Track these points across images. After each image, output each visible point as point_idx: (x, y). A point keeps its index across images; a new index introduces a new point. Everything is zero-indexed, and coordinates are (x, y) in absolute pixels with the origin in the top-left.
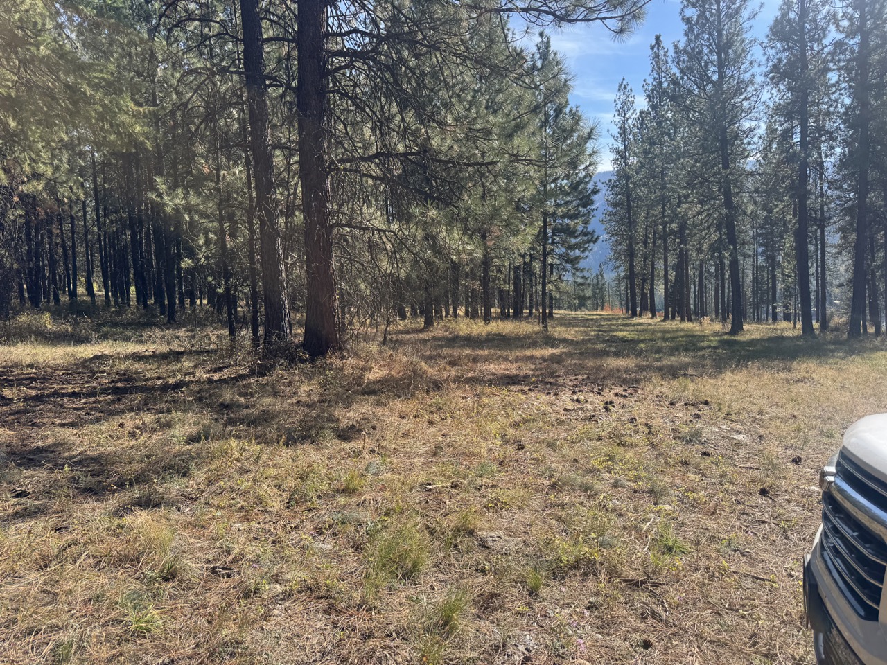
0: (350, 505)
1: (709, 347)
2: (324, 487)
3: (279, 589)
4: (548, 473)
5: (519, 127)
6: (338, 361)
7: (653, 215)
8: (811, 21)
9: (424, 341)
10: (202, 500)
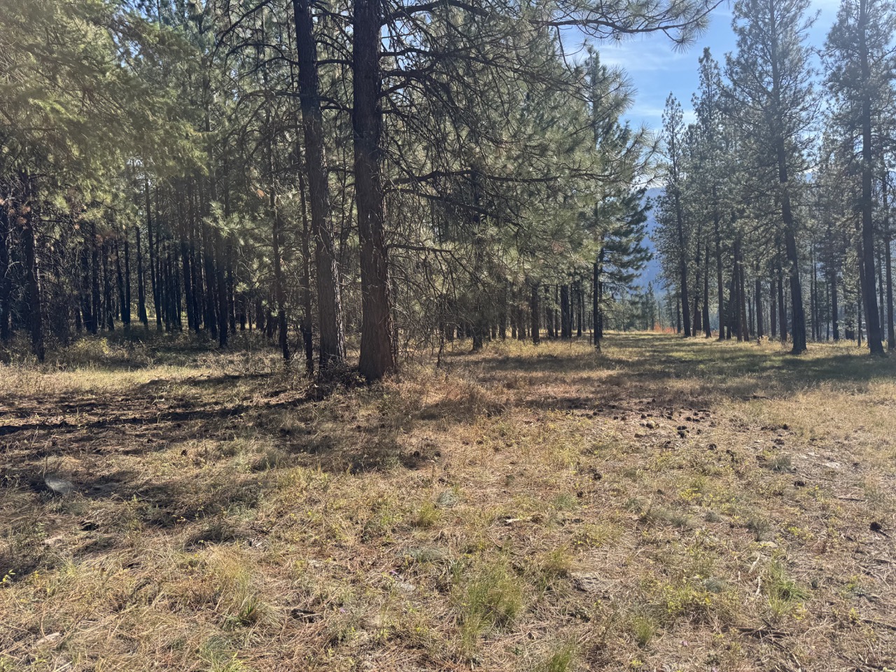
0: (427, 540)
1: (772, 367)
2: (398, 520)
3: (366, 636)
4: (633, 506)
5: (577, 143)
6: (394, 385)
7: (706, 231)
8: (872, 27)
9: (476, 363)
10: (273, 534)
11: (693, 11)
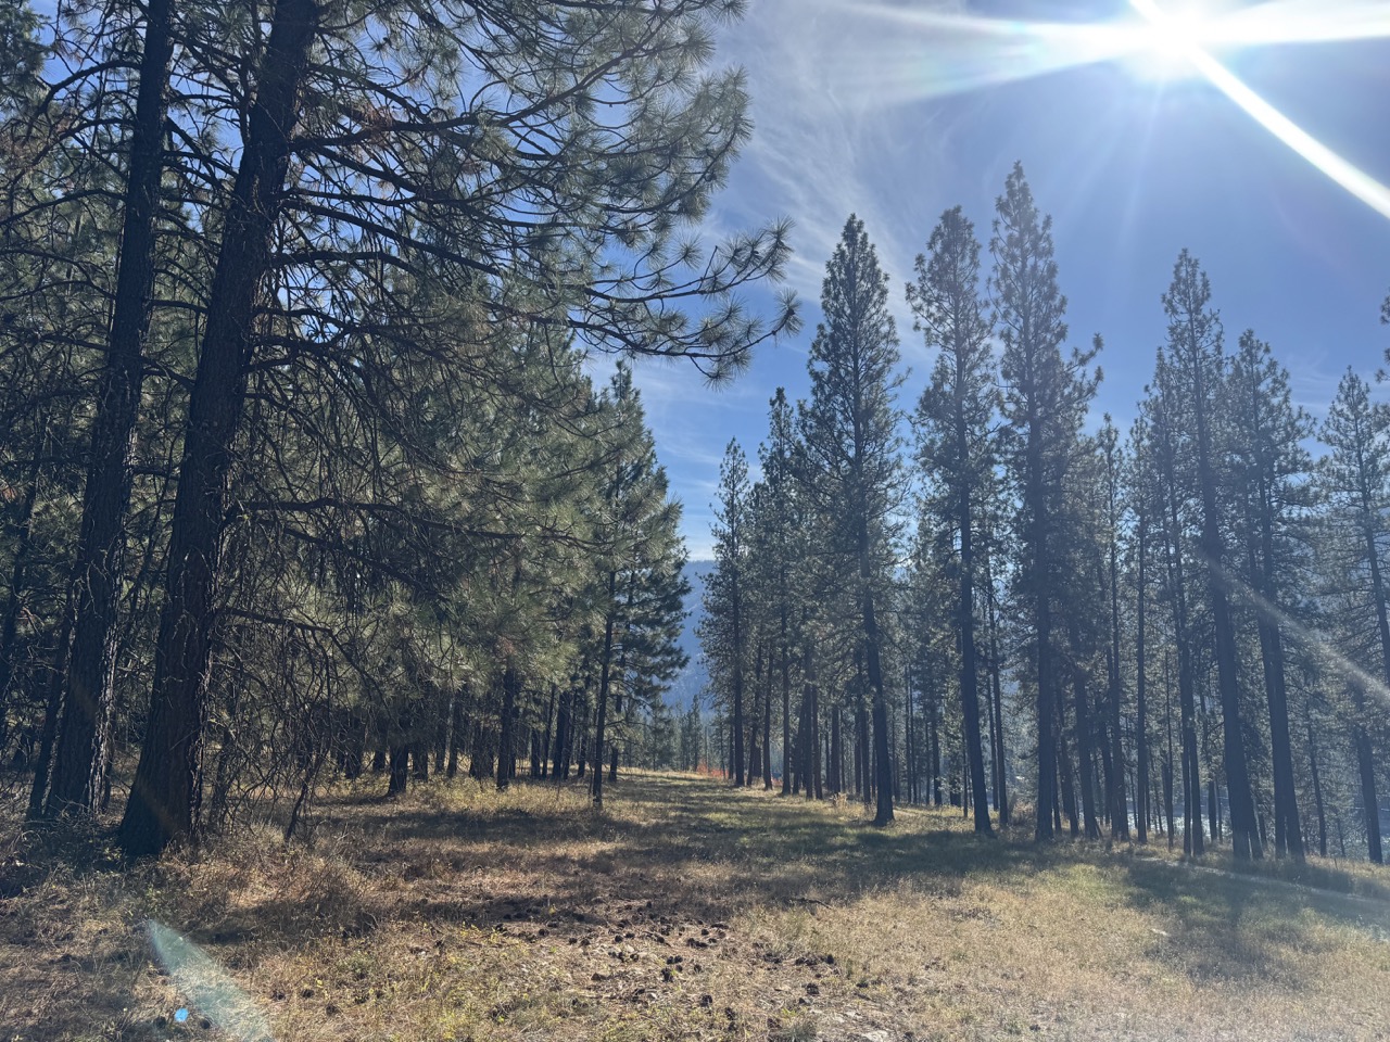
1: (844, 846)
5: (567, 488)
6: (182, 867)
7: (769, 631)
8: (970, 398)
9: (384, 821)
11: (729, 343)
